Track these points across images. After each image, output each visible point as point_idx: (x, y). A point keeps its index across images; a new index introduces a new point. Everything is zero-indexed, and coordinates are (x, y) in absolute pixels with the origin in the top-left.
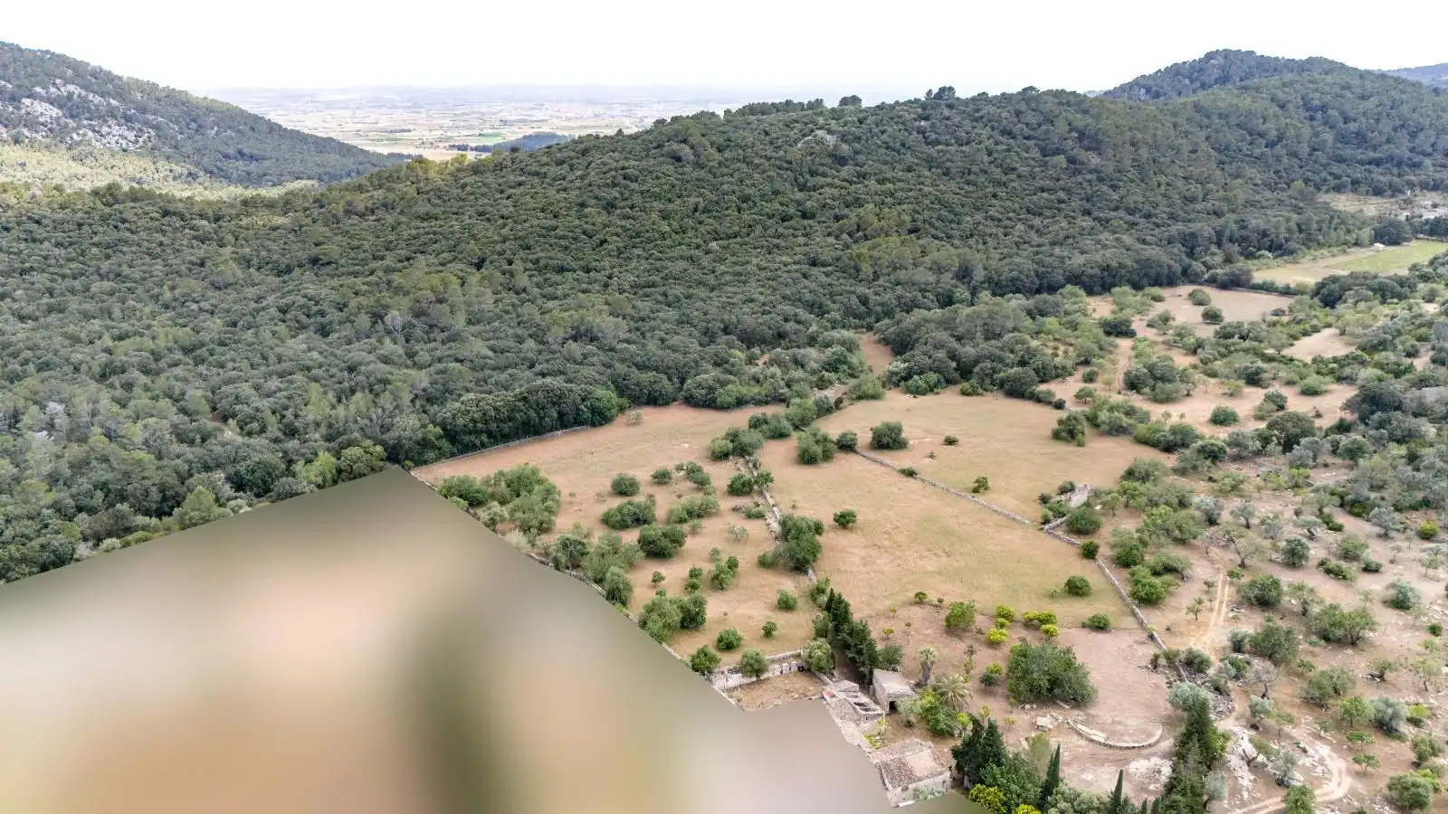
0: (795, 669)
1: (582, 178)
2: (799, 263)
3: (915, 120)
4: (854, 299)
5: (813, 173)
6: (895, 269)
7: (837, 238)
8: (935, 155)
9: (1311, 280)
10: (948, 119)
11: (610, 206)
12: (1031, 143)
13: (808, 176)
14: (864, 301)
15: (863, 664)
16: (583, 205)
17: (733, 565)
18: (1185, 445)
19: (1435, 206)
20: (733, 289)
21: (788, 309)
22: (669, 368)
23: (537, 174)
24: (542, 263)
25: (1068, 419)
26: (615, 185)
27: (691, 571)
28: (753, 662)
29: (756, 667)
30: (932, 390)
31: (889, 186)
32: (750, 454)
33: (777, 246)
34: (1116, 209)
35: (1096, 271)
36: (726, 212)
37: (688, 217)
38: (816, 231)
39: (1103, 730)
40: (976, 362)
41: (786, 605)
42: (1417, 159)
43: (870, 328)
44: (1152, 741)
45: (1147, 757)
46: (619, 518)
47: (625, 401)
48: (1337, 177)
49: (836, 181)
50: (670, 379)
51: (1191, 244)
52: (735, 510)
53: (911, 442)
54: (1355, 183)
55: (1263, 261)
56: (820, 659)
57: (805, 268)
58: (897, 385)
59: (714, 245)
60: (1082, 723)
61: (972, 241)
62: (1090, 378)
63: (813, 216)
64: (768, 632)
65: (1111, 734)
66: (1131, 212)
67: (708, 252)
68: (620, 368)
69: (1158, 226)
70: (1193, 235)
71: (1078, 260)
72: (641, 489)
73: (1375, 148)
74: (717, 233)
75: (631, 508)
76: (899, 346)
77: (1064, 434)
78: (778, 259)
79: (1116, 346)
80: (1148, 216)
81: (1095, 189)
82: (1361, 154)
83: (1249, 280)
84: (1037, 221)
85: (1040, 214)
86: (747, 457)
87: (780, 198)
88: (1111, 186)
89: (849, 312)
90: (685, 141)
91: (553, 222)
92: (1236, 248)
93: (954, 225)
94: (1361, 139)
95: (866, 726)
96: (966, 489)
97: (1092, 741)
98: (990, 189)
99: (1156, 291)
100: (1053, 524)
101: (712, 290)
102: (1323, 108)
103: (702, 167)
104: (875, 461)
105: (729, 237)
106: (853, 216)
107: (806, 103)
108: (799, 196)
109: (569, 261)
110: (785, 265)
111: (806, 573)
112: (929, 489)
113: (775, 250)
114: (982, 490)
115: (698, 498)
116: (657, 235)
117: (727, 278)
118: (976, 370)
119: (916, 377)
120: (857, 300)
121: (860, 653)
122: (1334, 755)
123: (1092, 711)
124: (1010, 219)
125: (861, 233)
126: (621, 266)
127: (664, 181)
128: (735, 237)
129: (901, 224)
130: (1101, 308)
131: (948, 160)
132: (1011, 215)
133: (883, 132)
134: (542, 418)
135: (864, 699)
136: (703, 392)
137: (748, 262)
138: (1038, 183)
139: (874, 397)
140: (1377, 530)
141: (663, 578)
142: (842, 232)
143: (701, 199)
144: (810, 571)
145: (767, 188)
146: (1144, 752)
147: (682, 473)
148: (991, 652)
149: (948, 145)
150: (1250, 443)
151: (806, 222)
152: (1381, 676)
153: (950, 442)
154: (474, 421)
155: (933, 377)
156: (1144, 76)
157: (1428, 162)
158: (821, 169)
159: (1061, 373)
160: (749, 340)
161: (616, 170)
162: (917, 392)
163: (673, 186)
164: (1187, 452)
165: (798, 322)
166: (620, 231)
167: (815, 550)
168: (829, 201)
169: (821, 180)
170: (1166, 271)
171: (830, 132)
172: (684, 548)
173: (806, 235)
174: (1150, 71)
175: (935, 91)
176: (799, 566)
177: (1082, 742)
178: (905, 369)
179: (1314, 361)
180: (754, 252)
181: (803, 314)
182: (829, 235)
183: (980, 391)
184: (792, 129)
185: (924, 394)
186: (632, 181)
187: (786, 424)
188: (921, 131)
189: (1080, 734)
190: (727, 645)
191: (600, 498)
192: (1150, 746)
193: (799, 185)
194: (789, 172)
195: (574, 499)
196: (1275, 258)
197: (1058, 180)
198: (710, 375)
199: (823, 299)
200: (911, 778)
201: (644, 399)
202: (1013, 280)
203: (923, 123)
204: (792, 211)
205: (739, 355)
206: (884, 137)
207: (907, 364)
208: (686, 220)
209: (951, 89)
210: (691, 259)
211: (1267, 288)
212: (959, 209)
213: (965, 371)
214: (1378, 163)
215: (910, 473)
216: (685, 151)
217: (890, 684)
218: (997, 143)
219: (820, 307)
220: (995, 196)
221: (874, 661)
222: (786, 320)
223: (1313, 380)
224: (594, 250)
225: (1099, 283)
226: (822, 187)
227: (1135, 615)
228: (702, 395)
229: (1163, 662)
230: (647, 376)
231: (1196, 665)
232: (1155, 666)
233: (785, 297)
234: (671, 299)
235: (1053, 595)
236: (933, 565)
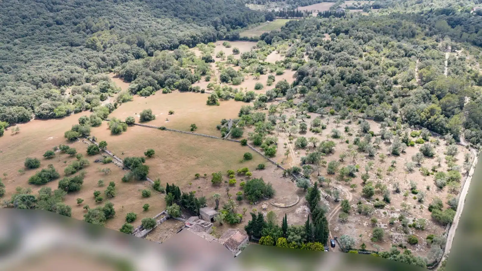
0: (165, 219)
2: (64, 45)
4: (99, 60)
6: (111, 45)
7: (78, 32)
9: (258, 35)
13: (52, 5)
14: (103, 59)
15: (195, 208)
17: (113, 185)
18: (253, 98)
19: (276, 7)
20: (37, 61)
22: (24, 103)
25: (210, 96)
27: (95, 193)
28: (150, 223)
30: (152, 93)
31: (93, 8)
32: (88, 136)
34: (185, 14)
35: (189, 38)
36: (17, 24)
38: (67, 30)
39: (282, 203)
40: (166, 79)
41: (146, 195)
43: (111, 71)
44: (298, 200)
47: (6, 124)
49: (67, 6)
51: (215, 25)
52: (96, 161)
53: (156, 116)
55: (239, 30)
56: (176, 212)
57: (69, 47)
58: (135, 93)
59: (17, 41)
60: (275, 202)
61: (137, 30)
62: (208, 80)
63: (62, 24)
64: (146, 209)
65: (286, 203)
66: (191, 14)
67: (15, 44)
69: (202, 19)
70: (215, 22)
71: (181, 34)
74: (16, 35)
75: (45, 173)
76: (128, 77)
77: (211, 102)
78: (54, 45)
79: (211, 66)
81: (176, 6)
83: (239, 36)
84: (159, 20)
86: (88, 137)
87: (41, 16)
88: (181, 5)
89: (99, 66)
92: (229, 26)
95: (208, 231)
96: (188, 130)
99: (212, 44)
100: (226, 136)
101: (26, 62)
104: (146, 126)
105: (23, 36)
106: (82, 22)
108: (51, 14)
110: (59, 47)
111: (146, 179)
112: (174, 133)
113: (50, 40)
114: (194, 129)
115: (74, 161)
117: (31, 56)
118: (166, 82)
119: (143, 89)
120: (101, 60)
121: (193, 204)
124: (148, 20)
125: (89, 30)
128: (26, 36)
129: (106, 25)
130: (197, 52)
132: (149, 18)
135: (202, 221)
136: (48, 111)
137: (39, 48)
139: (129, 100)
140: (320, 115)
141: (83, 201)
142: (80, 30)
145: (34, 12)
147: (58, 151)
150: (273, 94)
151: (61, 26)
153: (171, 113)
155: (151, 88)
159: (197, 79)
160: (59, 83)
162: (147, 95)
164: (254, 101)
165: (78, 72)
168: (67, 16)
169: (60, 7)
170: (212, 36)
173: (63, 32)
176: (142, 178)
178: (137, 87)
180: (40, 42)
181: (79, 69)
182: (74, 31)
183: (170, 91)
185: (148, 95)
187: (98, 119)
190: (132, 219)
191: (21, 172)
193: (49, 9)
194: (42, 3)
195: (7, 177)
196: (242, 28)
197: (161, 3)
198: (47, 103)
199: (85, 61)
202: (161, 44)
205: (56, 91)
207: (137, 85)
210: (8, 49)
211: (245, 39)
212: (126, 16)
213: (162, 84)
215: (163, 129)
217: (208, 212)
219: (85, 64)
220: (139, 10)
221: (199, 206)
222: (72, 72)
223: (279, 69)
225: (193, 43)
226: (61, 10)
227: (270, 161)
228: (47, 113)
229: (287, 174)
230: (13, 109)
231: (295, 172)
232: (284, 176)
233: (66, 62)
234: (6, 69)
235: (241, 162)
236: (193, 162)
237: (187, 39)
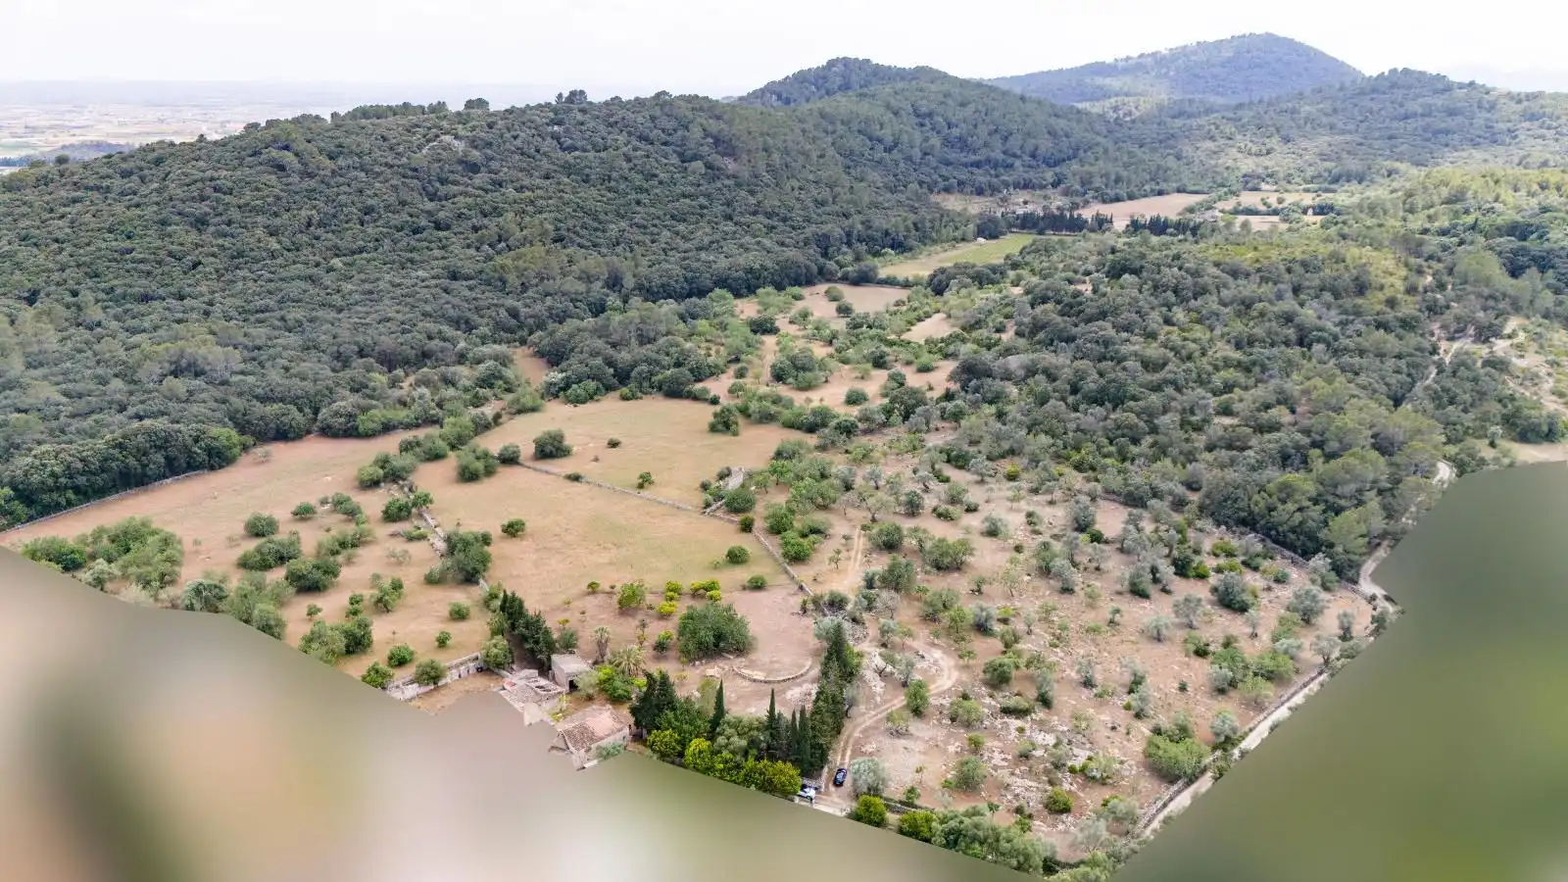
0: (473, 671)
1: (158, 191)
2: (437, 277)
3: (548, 125)
4: (503, 313)
5: (443, 182)
6: (542, 279)
7: (478, 249)
8: (572, 161)
9: (925, 273)
10: (582, 124)
11: (200, 223)
12: (669, 149)
13: (438, 185)
14: (514, 313)
15: (541, 651)
16: (164, 223)
17: (397, 586)
18: (824, 425)
19: (1025, 203)
20: (364, 309)
21: (431, 326)
22: (298, 398)
23: (98, 188)
24: (119, 291)
25: (723, 411)
26: (203, 199)
27: (351, 599)
28: (429, 669)
29: (433, 674)
30: (592, 398)
31: (528, 193)
32: (404, 480)
33: (412, 261)
34: (755, 213)
35: (741, 274)
36: (347, 226)
37: (301, 232)
38: (453, 243)
39: (762, 670)
40: (633, 366)
41: (459, 615)
42: (1010, 160)
43: (523, 342)
44: (805, 670)
45: (800, 685)
46: (258, 558)
47: (249, 440)
48: (946, 179)
49: (470, 189)
50: (300, 410)
51: (824, 245)
52: (393, 535)
53: (575, 449)
54: (961, 183)
55: (888, 258)
56: (496, 656)
57: (445, 282)
58: (554, 395)
59: (337, 262)
60: (746, 667)
61: (619, 249)
62: (741, 374)
63: (448, 228)
64: (442, 642)
65: (770, 672)
66: (769, 215)
67: (330, 270)
68: (238, 403)
69: (794, 228)
70: (826, 236)
71: (723, 263)
72: (281, 529)
73: (975, 152)
74: (338, 249)
75: (271, 546)
76: (554, 357)
77: (720, 427)
78: (414, 274)
79: (762, 343)
80: (784, 220)
81: (734, 194)
82: (963, 157)
83: (876, 274)
84: (681, 227)
85: (685, 220)
86: (401, 482)
87: (408, 209)
88: (749, 191)
89: (499, 326)
90: (286, 148)
91: (127, 244)
92: (863, 248)
93: (599, 234)
94: (963, 144)
95: (547, 706)
96: (632, 486)
97: (755, 681)
98: (633, 196)
99: (796, 290)
100: (714, 507)
101: (340, 311)
102: (930, 115)
103: (311, 176)
104: (540, 471)
105: (353, 253)
106: (492, 225)
107: (426, 105)
108: (430, 206)
109: (153, 287)
110: (423, 281)
111: (477, 583)
112: (597, 489)
113: (409, 265)
114: (646, 484)
115: (350, 529)
116: (264, 254)
117: (357, 297)
118: (633, 374)
119: (574, 386)
120: (506, 314)
121: (537, 642)
122: (945, 657)
123: (753, 656)
124: (655, 226)
125: (503, 244)
126: (224, 290)
127: (266, 192)
128: (361, 252)
129: (544, 233)
130: (748, 309)
131: (586, 167)
132: (656, 222)
133: (515, 138)
134: (145, 466)
135: (543, 682)
136: (342, 420)
137: (378, 279)
138: (679, 189)
139: (534, 410)
140: (977, 478)
141: (319, 610)
142: (482, 243)
143: (314, 212)
144: (481, 581)
145: (392, 199)
146: (798, 681)
147: (327, 507)
148: (663, 623)
149: (585, 151)
150: (877, 417)
151: (441, 234)
152: (979, 591)
153: (614, 444)
154: (53, 474)
155: (592, 385)
156: (774, 82)
157: (1018, 163)
158: (452, 177)
159: (714, 372)
160: (389, 362)
161: (202, 180)
162: (577, 401)
163: (278, 198)
164: (827, 431)
165: (444, 340)
166: (215, 249)
167: (485, 560)
168: (465, 211)
169: (455, 189)
170: (804, 272)
171: (457, 137)
172: (339, 579)
173: (443, 248)
174: (779, 77)
175: (566, 94)
176: (470, 578)
177: (746, 683)
178: (563, 379)
179: (926, 341)
180: (385, 268)
181: (448, 330)
182: (469, 246)
183: (639, 394)
184: (414, 133)
185: (583, 402)
186: (225, 193)
187: (442, 444)
188: (556, 137)
189: (744, 677)
190: (400, 661)
191: (232, 542)
192: (802, 675)
193: (428, 194)
194: (415, 181)
195: (199, 547)
196: (897, 254)
197: (699, 185)
198: (346, 401)
199: (468, 314)
200: (593, 738)
201: (271, 434)
202: (663, 286)
203: (556, 128)
204: (423, 223)
205: (379, 378)
206: (518, 143)
207: (564, 374)
208: (299, 236)
209: (582, 92)
210: (311, 279)
211: (890, 282)
212: (602, 217)
213: (623, 377)
214: (977, 164)
215: (576, 478)
216: (288, 157)
217: (567, 665)
218: (635, 149)
219: (467, 322)
220: (638, 203)
221: (551, 648)
222: (430, 338)
223: (925, 358)
224: (185, 273)
225: (744, 286)
226: (455, 196)
227: (787, 572)
228: (340, 424)
229: (810, 606)
230: (273, 409)
231: (836, 604)
232: (804, 610)
233: (425, 315)
234: (291, 323)
235: (716, 567)
236: (603, 558)
237: (735, 275)
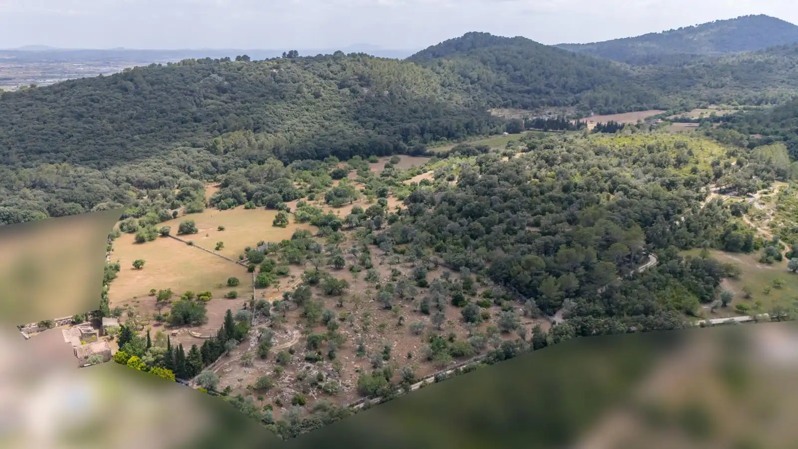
0: (69, 323)
2: (185, 146)
3: (271, 69)
5: (205, 97)
6: (236, 148)
7: (211, 132)
8: (277, 88)
10: (289, 68)
11: (80, 117)
12: (333, 82)
13: (202, 99)
14: (215, 165)
19: (550, 114)
20: (141, 160)
21: (168, 169)
22: (84, 200)
30: (230, 207)
31: (248, 104)
33: (175, 137)
34: (372, 116)
35: (347, 148)
36: (149, 119)
38: (200, 129)
43: (215, 179)
48: (506, 100)
49: (218, 101)
50: (83, 206)
51: (406, 135)
53: (199, 230)
54: (515, 102)
55: (443, 142)
57: (187, 148)
58: (214, 206)
59: (137, 137)
63: (200, 121)
66: (379, 118)
67: (132, 140)
68: (54, 201)
70: (407, 130)
71: (340, 142)
74: (141, 130)
77: (278, 223)
78: (173, 144)
80: (388, 120)
82: (520, 88)
83: (424, 150)
85: (330, 120)
87: (183, 111)
89: (205, 171)
92: (430, 136)
93: (279, 126)
94: (522, 80)
96: (213, 249)
98: (305, 106)
99: (376, 158)
103: (139, 94)
104: (178, 240)
105: (147, 132)
106: (222, 121)
107: (219, 59)
108: (195, 109)
110: (176, 147)
113: (173, 139)
116: (104, 132)
117: (140, 154)
119: (222, 201)
120: (211, 165)
126: (78, 149)
127: (114, 102)
128: (151, 132)
131: (285, 91)
133: (250, 75)
138: (331, 103)
139: (199, 212)
142: (214, 129)
143: (135, 112)
145: (176, 106)
149: (286, 82)
151: (195, 124)
155: (231, 200)
158: (211, 95)
164: (328, 227)
165: (173, 176)
166: (81, 130)
168: (210, 113)
169: (210, 101)
170: (384, 148)
171: (220, 75)
173: (194, 131)
175: (287, 53)
180: (160, 140)
181: (177, 172)
182: (208, 130)
184: (199, 73)
185: (225, 209)
188: (274, 75)
193: (196, 104)
194: (191, 97)
196: (449, 140)
199: (192, 164)
203: (274, 71)
204: (188, 118)
205: (131, 194)
206: (250, 78)
208: (124, 123)
209: (296, 52)
210: (121, 144)
214: (529, 92)
215: (190, 243)
216: (130, 85)
218: (315, 82)
219: (189, 168)
220: (307, 110)
222: (166, 175)
224: (64, 140)
226: (209, 105)
227: (253, 291)
230: (68, 205)
233: (169, 164)
235: (220, 287)
237: (344, 148)
